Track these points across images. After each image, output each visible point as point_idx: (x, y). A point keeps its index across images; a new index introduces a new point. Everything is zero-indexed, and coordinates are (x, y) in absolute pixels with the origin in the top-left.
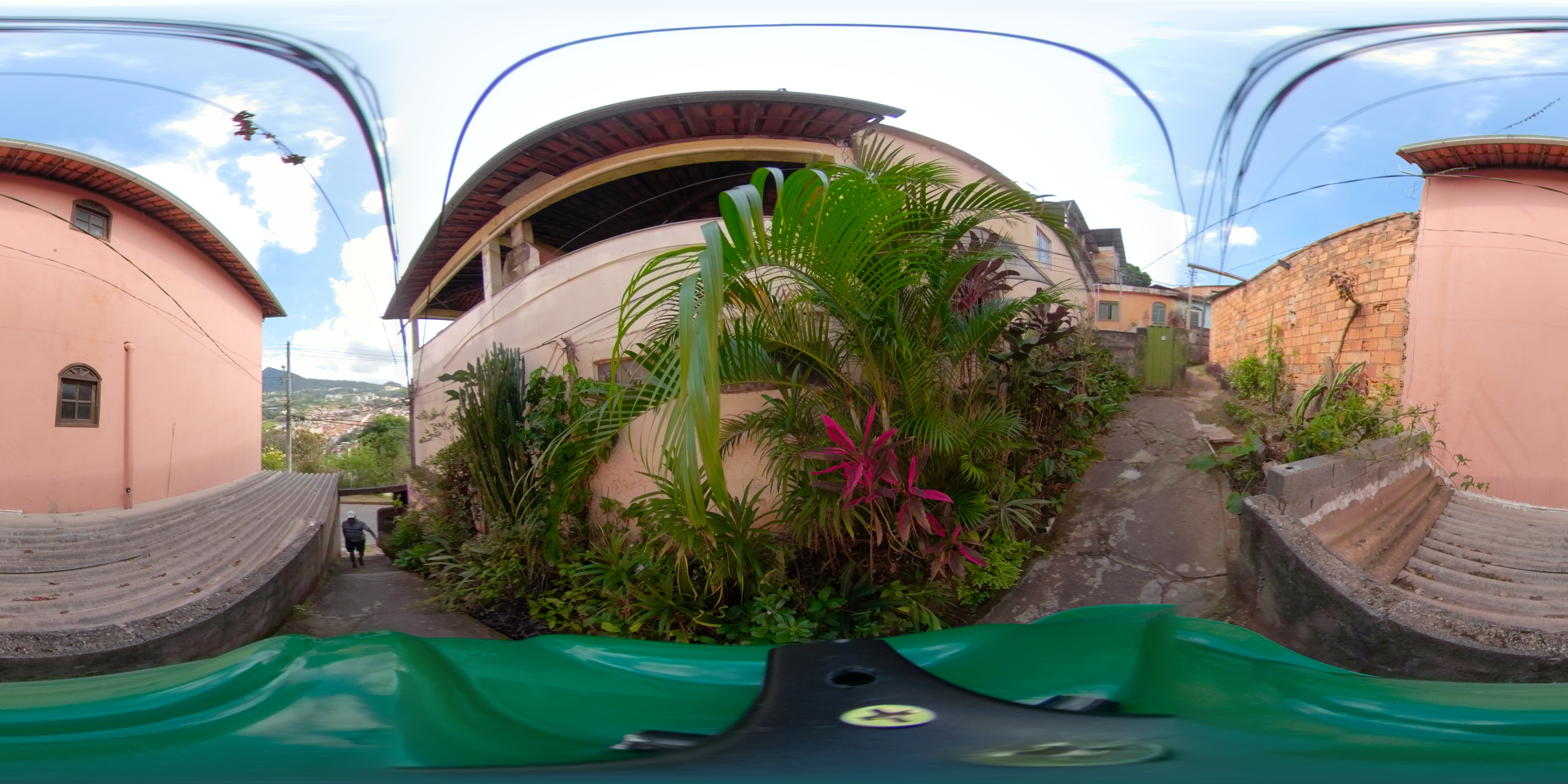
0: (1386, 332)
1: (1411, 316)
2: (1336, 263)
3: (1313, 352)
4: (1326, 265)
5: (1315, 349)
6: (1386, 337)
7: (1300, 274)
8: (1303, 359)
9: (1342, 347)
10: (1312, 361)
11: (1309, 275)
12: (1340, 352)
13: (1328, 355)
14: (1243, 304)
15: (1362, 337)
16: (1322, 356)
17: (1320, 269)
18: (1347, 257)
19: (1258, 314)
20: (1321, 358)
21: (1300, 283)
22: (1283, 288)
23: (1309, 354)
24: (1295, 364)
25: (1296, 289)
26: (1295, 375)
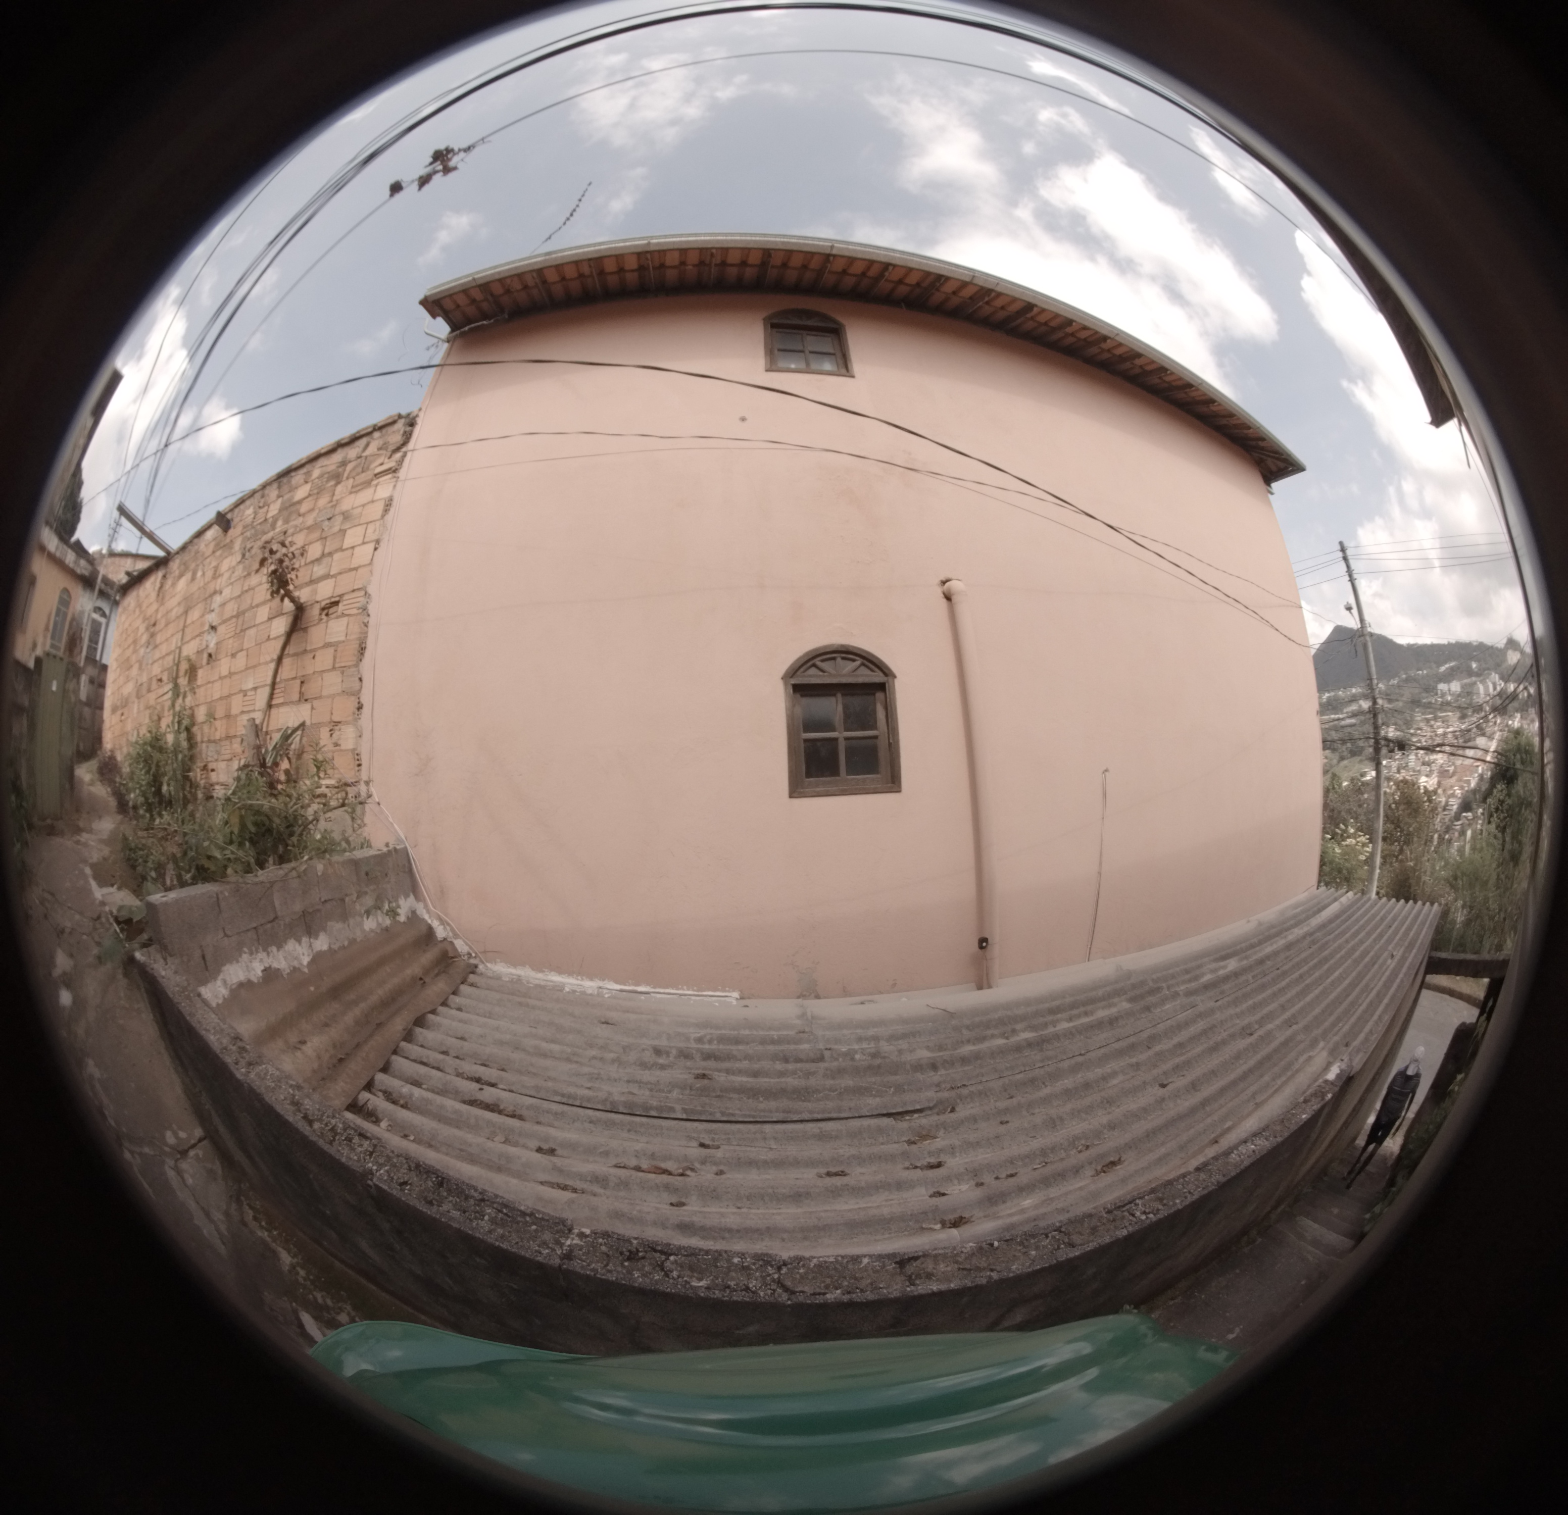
0: (335, 658)
1: (372, 621)
2: (287, 521)
3: (235, 711)
4: (273, 526)
5: (237, 705)
6: (334, 668)
7: (237, 546)
8: (220, 729)
9: (271, 696)
10: (232, 732)
11: (248, 546)
12: (270, 706)
13: (253, 715)
14: (155, 606)
15: (300, 674)
16: (245, 717)
17: (265, 533)
18: (304, 508)
19: (171, 629)
20: (241, 727)
21: (234, 563)
22: (209, 574)
23: (228, 716)
24: (209, 741)
25: (226, 575)
26: (211, 766)
